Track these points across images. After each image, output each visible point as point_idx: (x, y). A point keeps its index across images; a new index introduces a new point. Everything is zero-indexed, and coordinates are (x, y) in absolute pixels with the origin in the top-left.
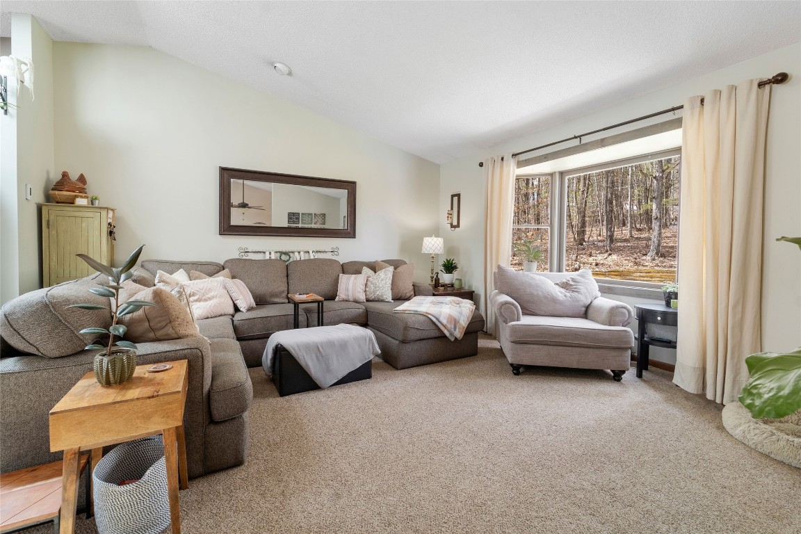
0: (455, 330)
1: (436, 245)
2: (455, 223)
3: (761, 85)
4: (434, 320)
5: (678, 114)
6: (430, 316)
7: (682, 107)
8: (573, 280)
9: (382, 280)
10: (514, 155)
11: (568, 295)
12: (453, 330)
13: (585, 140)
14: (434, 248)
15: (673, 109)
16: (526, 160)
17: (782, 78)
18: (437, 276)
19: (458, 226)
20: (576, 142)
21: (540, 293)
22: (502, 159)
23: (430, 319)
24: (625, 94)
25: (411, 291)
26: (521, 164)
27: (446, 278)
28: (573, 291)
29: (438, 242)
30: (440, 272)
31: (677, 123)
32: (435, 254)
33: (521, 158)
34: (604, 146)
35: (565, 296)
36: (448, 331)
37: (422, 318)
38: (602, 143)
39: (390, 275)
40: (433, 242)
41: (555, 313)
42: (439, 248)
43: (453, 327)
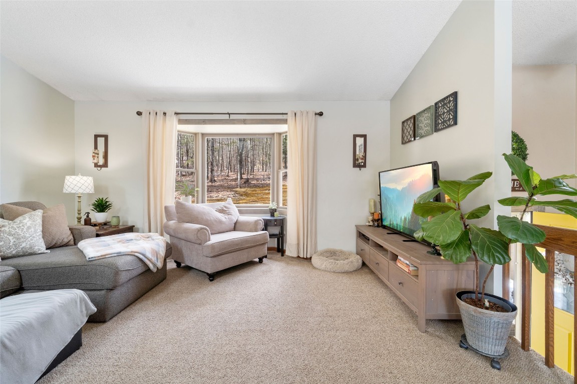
0: (157, 261)
1: (86, 184)
2: (101, 162)
3: (316, 114)
4: (141, 256)
5: (284, 117)
6: (136, 254)
7: (287, 114)
8: (225, 207)
9: (29, 228)
10: (176, 114)
11: (226, 217)
12: (156, 262)
13: (232, 117)
14: (83, 187)
15: (283, 114)
16: (186, 120)
17: (321, 114)
18: (88, 216)
19: (105, 165)
20: (227, 117)
21: (212, 219)
22: (165, 114)
23: (137, 256)
24: (258, 97)
25: (69, 236)
26: (181, 122)
27: (99, 217)
28: (228, 214)
29: (89, 181)
30: (91, 212)
31: (285, 121)
32: (82, 194)
33: (184, 117)
34: (245, 124)
35: (225, 218)
36: (152, 263)
37: (129, 258)
38: (244, 122)
39: (39, 221)
40: (82, 181)
41: (221, 230)
42: (90, 187)
43: (156, 259)
